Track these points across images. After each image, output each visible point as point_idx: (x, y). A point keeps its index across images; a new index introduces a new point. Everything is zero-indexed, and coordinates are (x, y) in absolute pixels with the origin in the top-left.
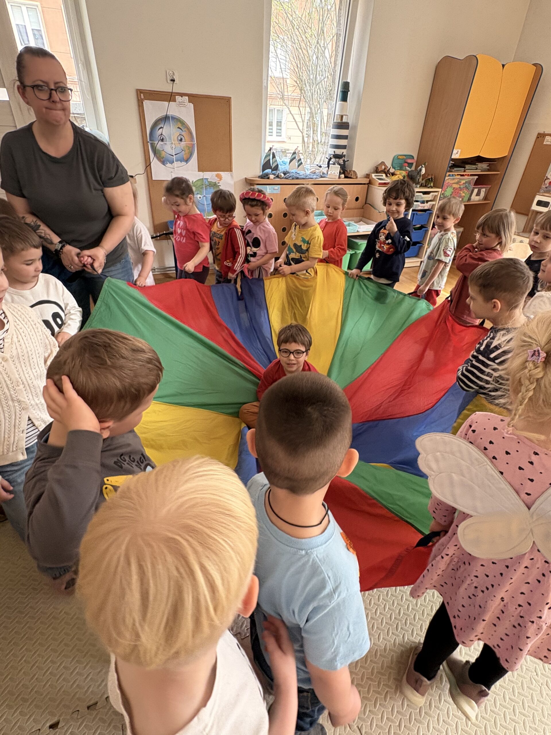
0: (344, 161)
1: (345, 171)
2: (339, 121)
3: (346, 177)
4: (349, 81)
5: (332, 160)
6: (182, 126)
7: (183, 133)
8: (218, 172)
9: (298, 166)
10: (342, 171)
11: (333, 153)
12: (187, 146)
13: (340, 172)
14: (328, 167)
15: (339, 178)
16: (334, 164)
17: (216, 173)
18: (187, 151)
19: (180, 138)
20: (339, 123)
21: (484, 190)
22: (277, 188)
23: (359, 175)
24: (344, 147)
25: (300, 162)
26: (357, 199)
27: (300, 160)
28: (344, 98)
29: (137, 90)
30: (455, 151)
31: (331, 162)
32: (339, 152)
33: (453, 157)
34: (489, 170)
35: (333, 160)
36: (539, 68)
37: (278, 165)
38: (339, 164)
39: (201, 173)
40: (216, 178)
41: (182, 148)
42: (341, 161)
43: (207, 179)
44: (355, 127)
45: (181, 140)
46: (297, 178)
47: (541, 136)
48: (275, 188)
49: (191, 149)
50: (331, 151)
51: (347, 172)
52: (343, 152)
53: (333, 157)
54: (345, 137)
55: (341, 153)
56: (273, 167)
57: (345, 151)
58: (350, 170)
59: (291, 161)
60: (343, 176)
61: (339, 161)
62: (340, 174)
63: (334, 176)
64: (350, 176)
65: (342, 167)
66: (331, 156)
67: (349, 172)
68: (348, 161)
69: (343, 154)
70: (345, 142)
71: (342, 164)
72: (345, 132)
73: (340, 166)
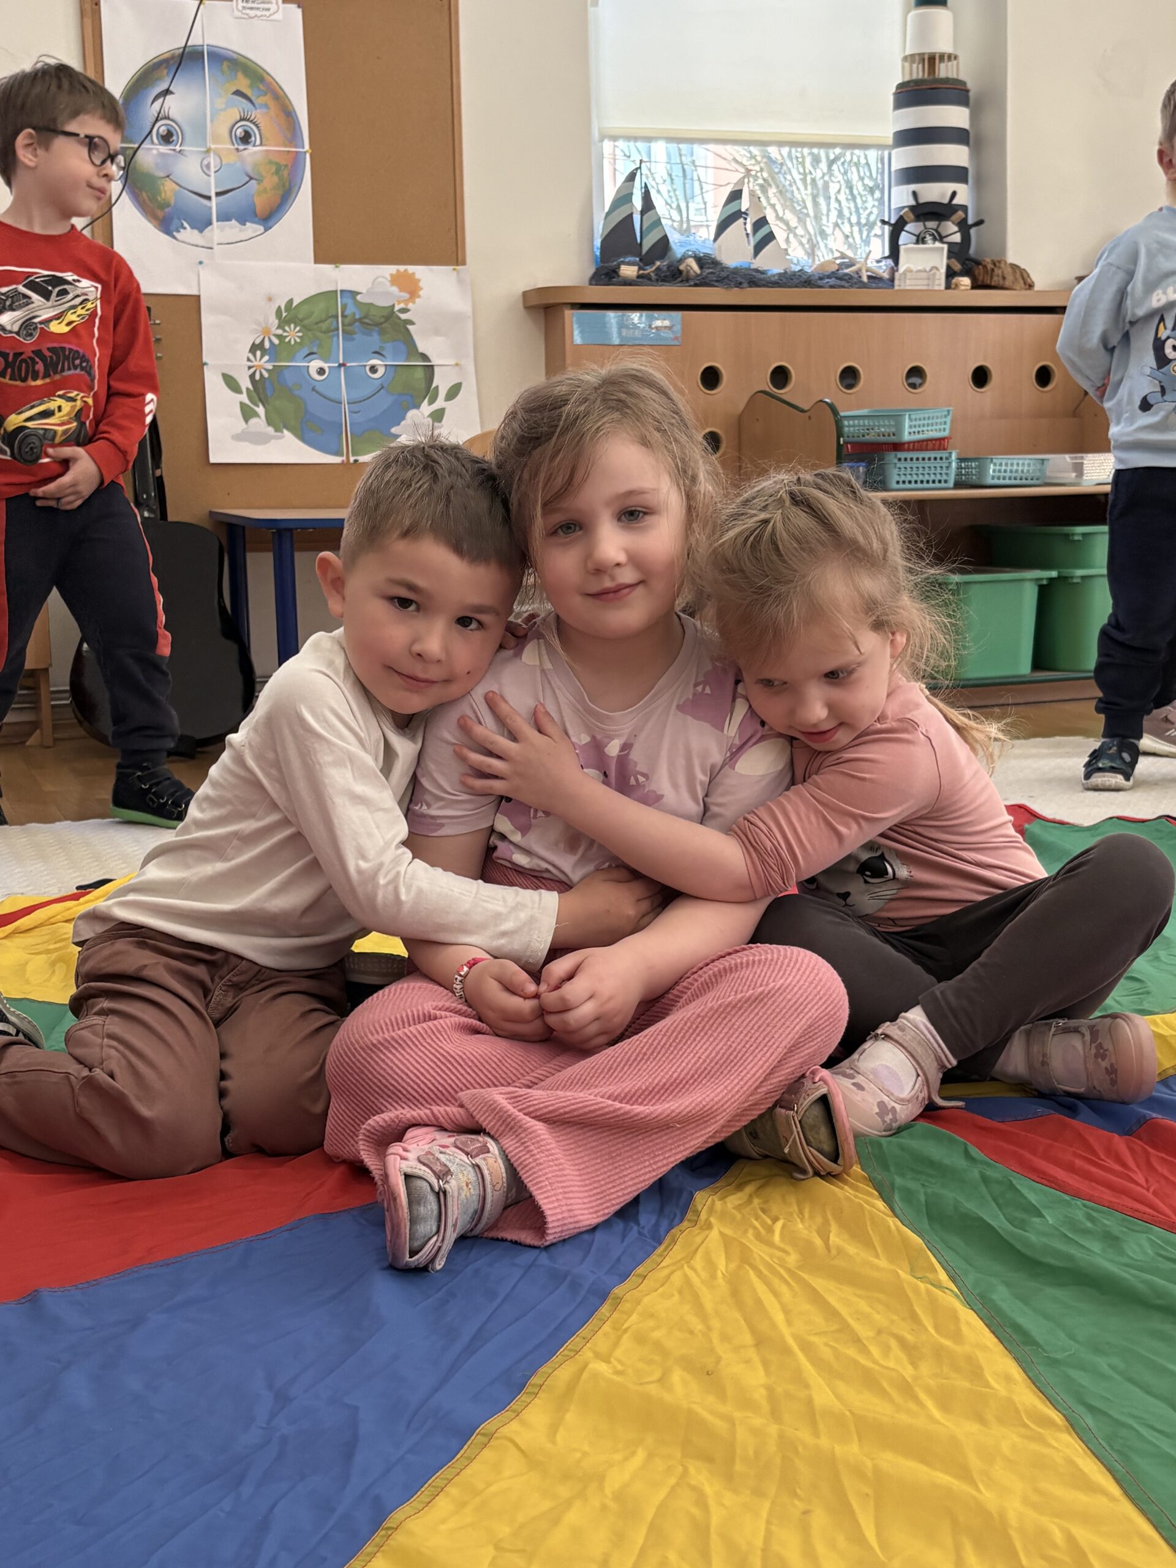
0: (964, 228)
1: (973, 264)
2: (920, 73)
3: (976, 286)
5: (906, 228)
6: (251, 86)
7: (257, 114)
8: (402, 268)
9: (759, 248)
11: (912, 202)
12: (271, 162)
13: (949, 267)
14: (894, 253)
15: (948, 286)
16: (920, 239)
17: (392, 269)
18: (270, 181)
19: (240, 132)
20: (919, 82)
22: (667, 323)
24: (958, 174)
25: (762, 233)
26: (1044, 376)
27: (762, 222)
31: (904, 238)
32: (935, 192)
35: (913, 226)
37: (667, 240)
38: (941, 239)
39: (327, 268)
40: (394, 289)
41: (249, 169)
42: (950, 228)
43: (354, 294)
45: (246, 138)
48: (660, 323)
49: (286, 173)
50: (902, 197)
51: (980, 267)
52: (954, 194)
53: (912, 216)
54: (958, 136)
55: (946, 201)
56: (645, 248)
57: (963, 194)
58: (995, 259)
59: (723, 226)
60: (966, 281)
61: (940, 230)
62: (951, 274)
63: (926, 282)
64: (995, 278)
65: (956, 249)
66: (902, 213)
67: (992, 266)
68: (982, 226)
69: (955, 202)
70: (955, 155)
71: (957, 238)
72: (955, 116)
73: (945, 246)
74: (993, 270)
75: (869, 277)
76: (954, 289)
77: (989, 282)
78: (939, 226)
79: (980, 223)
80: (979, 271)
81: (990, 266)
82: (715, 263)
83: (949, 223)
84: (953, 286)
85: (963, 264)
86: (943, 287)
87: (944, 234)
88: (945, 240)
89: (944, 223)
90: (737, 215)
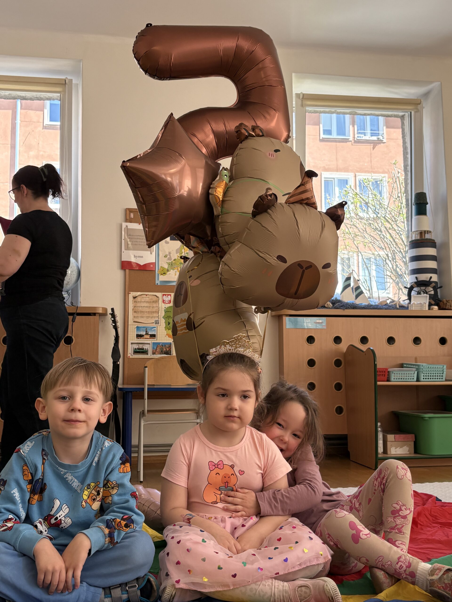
0: (435, 289)
1: (439, 301)
2: (418, 238)
3: (440, 309)
4: (424, 192)
5: (414, 289)
9: (357, 296)
10: (433, 302)
11: (416, 281)
13: (429, 303)
14: (410, 298)
15: (429, 309)
16: (419, 293)
20: (417, 240)
22: (320, 321)
24: (433, 271)
25: (358, 291)
27: (358, 288)
28: (421, 211)
29: (127, 209)
31: (413, 293)
32: (424, 277)
35: (416, 289)
38: (427, 293)
44: (445, 245)
48: (318, 321)
50: (412, 279)
51: (442, 302)
52: (431, 278)
53: (416, 285)
54: (433, 257)
55: (428, 280)
57: (435, 278)
58: (447, 300)
59: (344, 289)
60: (436, 307)
61: (426, 290)
62: (430, 305)
63: (420, 307)
64: (447, 306)
65: (432, 296)
66: (412, 284)
67: (446, 302)
68: (442, 288)
69: (432, 280)
70: (432, 264)
71: (432, 293)
72: (431, 251)
73: (428, 295)
74: (446, 303)
75: (399, 306)
76: (432, 310)
77: (445, 308)
78: (425, 288)
79: (441, 287)
80: (441, 304)
81: (445, 302)
82: (339, 301)
83: (430, 288)
84: (431, 309)
85: (435, 301)
86: (427, 309)
87: (427, 291)
88: (428, 293)
89: (427, 288)
90: (349, 285)
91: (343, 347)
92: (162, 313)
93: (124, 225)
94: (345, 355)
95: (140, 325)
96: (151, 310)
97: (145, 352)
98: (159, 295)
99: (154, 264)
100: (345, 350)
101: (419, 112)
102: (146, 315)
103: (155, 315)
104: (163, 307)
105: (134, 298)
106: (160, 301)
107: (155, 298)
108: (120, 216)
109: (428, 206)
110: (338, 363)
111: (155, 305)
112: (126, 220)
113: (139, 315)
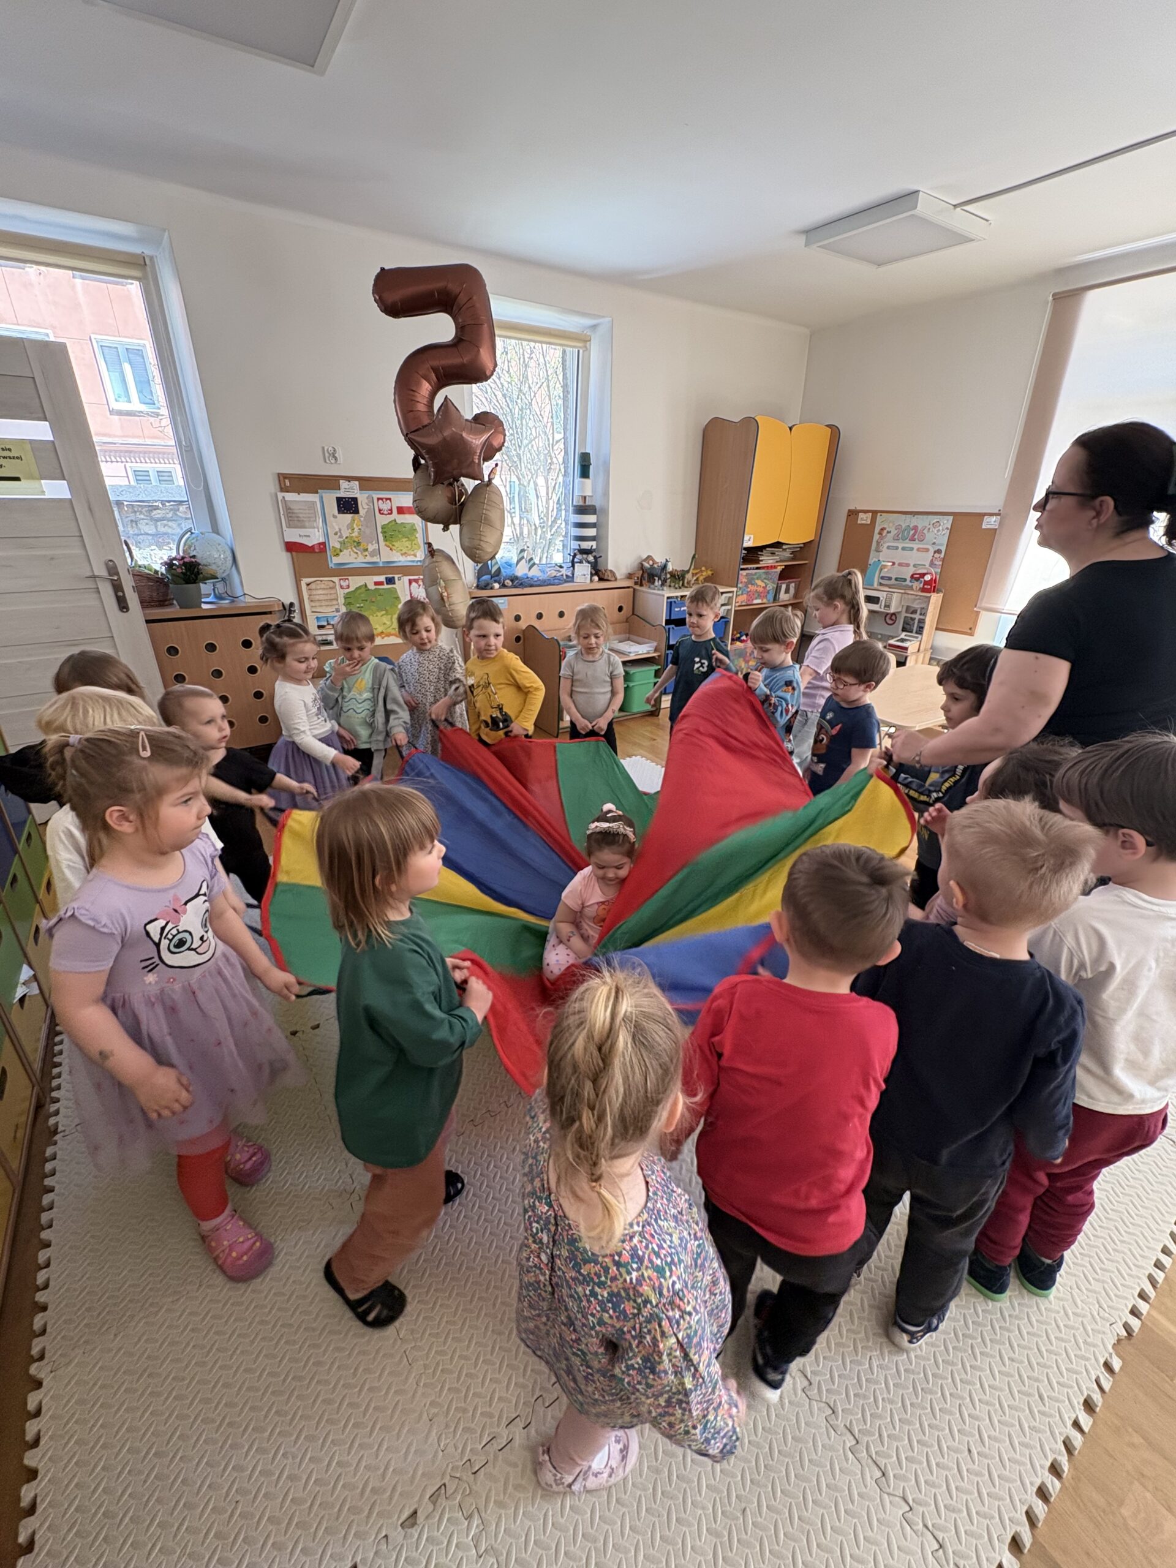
0: (595, 557)
1: (598, 572)
2: (581, 503)
3: (601, 579)
4: (588, 450)
5: (577, 557)
9: (530, 568)
10: (594, 572)
11: (578, 548)
13: (591, 573)
14: (573, 566)
15: (591, 581)
16: (581, 562)
20: (581, 506)
21: (792, 585)
23: (618, 577)
24: (593, 539)
25: (531, 563)
26: (620, 609)
27: (531, 559)
28: (585, 473)
29: (279, 475)
30: (746, 538)
31: (576, 560)
32: (586, 545)
33: (746, 545)
34: (793, 559)
35: (579, 557)
36: (835, 432)
37: (499, 570)
38: (589, 562)
42: (591, 558)
46: (531, 586)
47: (853, 514)
50: (575, 545)
51: (601, 573)
53: (578, 553)
54: (593, 525)
55: (589, 548)
56: (493, 571)
57: (594, 544)
58: (605, 569)
59: (518, 562)
60: (596, 578)
62: (592, 575)
63: (584, 580)
64: (606, 577)
65: (593, 566)
66: (575, 552)
67: (604, 572)
69: (592, 547)
70: (592, 532)
71: (593, 562)
72: (591, 519)
73: (589, 565)
74: (605, 574)
75: (566, 577)
76: (593, 581)
77: (604, 578)
78: (587, 557)
79: (600, 556)
80: (601, 575)
82: (517, 578)
86: (589, 581)
87: (589, 560)
89: (589, 556)
90: (523, 557)
91: (523, 625)
92: (341, 600)
93: (280, 495)
94: (524, 631)
95: (320, 615)
96: (329, 597)
97: (330, 643)
98: (336, 579)
99: (324, 544)
100: (524, 627)
101: (586, 349)
102: (324, 603)
103: (335, 602)
104: (341, 593)
105: (308, 585)
106: (338, 587)
107: (331, 584)
108: (272, 486)
109: (591, 467)
110: (518, 639)
111: (333, 591)
112: (282, 490)
113: (317, 604)
